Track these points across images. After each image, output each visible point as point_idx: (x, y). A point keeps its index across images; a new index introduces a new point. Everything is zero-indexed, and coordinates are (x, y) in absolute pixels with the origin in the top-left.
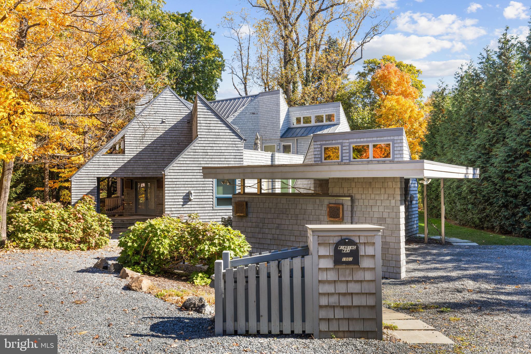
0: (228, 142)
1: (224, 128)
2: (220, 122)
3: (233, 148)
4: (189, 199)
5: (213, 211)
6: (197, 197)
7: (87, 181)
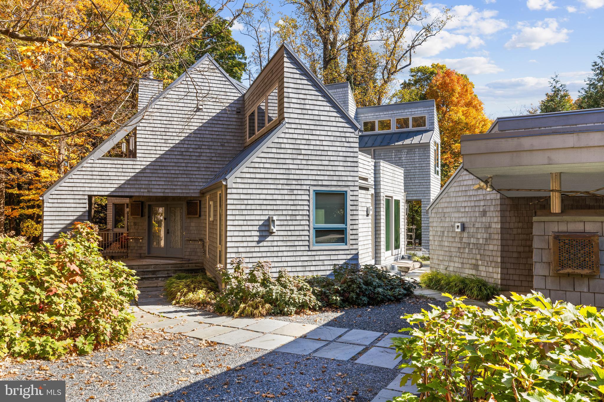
0: (334, 134)
1: (328, 109)
2: (320, 98)
3: (342, 144)
4: (268, 231)
5: (309, 253)
6: (283, 228)
7: (72, 201)
